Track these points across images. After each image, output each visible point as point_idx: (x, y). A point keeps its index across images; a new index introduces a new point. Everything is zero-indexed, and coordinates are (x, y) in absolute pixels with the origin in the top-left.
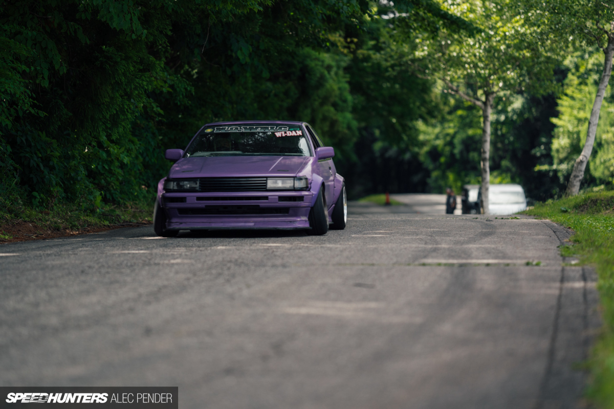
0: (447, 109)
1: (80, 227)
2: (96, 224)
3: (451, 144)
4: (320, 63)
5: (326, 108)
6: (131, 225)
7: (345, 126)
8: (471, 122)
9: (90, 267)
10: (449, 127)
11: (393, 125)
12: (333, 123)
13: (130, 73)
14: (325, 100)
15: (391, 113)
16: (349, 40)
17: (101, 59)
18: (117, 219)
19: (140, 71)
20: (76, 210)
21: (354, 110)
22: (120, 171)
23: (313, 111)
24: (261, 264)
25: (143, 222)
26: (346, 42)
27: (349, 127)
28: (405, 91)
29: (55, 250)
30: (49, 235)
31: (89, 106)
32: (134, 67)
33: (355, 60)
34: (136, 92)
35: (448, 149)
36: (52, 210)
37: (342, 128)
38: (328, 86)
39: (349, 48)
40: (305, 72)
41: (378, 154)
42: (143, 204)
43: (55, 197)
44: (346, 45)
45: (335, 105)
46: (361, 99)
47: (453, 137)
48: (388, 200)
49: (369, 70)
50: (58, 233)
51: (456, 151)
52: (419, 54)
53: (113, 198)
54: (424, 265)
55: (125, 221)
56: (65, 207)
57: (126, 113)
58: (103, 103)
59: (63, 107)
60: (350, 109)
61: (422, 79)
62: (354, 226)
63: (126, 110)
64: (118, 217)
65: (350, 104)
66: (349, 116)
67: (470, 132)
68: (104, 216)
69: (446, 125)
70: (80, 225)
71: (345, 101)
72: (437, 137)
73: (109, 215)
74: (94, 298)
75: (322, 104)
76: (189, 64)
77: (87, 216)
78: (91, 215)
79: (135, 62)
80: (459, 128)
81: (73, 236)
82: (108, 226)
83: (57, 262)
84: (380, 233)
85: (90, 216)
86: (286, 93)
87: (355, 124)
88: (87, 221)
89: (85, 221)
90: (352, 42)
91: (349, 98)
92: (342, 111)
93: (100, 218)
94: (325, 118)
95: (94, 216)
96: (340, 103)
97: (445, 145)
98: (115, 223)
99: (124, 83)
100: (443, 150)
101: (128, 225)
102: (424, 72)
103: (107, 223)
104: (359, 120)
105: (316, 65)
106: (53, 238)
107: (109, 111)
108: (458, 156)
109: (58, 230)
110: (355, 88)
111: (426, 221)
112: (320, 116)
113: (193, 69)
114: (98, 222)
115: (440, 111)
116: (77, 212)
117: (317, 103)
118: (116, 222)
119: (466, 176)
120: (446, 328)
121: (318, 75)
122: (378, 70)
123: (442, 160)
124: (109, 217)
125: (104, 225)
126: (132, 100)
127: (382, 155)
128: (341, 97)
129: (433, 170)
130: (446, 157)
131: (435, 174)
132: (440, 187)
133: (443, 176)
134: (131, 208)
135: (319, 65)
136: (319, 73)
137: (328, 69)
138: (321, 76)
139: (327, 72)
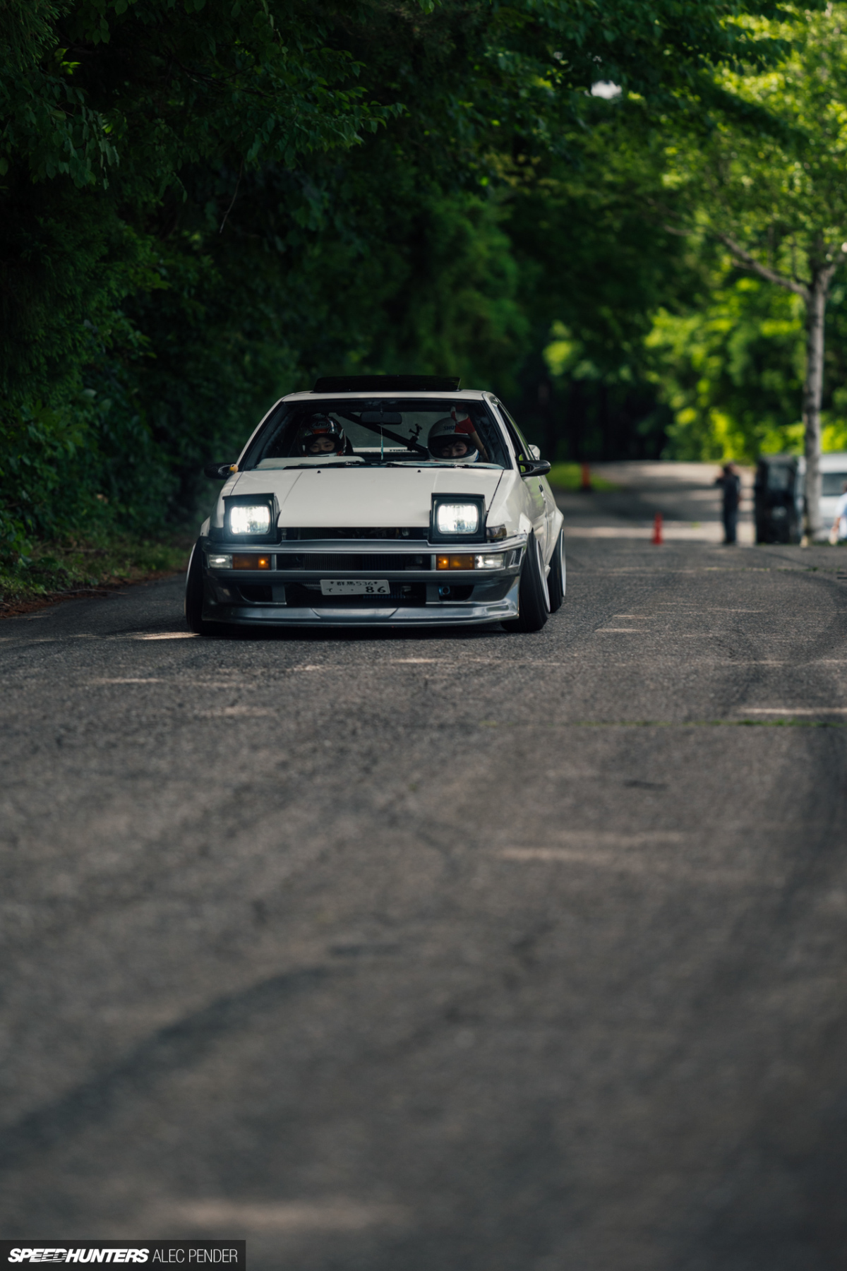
0: (716, 278)
2: (20, 593)
3: (722, 351)
5: (465, 294)
6: (89, 593)
7: (502, 328)
8: (768, 306)
10: (720, 317)
11: (602, 319)
12: (479, 325)
14: (462, 280)
15: (600, 298)
16: (521, 158)
17: (34, 243)
18: (60, 579)
19: (102, 258)
21: (521, 295)
23: (440, 305)
26: (516, 163)
27: (510, 333)
34: (95, 304)
35: (715, 363)
37: (496, 332)
38: (471, 252)
39: (521, 175)
40: (424, 224)
41: (557, 370)
42: (99, 535)
44: (515, 169)
45: (482, 286)
46: (536, 269)
47: (727, 337)
48: (585, 477)
51: (735, 368)
52: (670, 179)
53: (39, 524)
55: (77, 584)
57: (79, 349)
58: (34, 341)
60: (513, 291)
63: (77, 344)
64: (62, 575)
65: (513, 281)
66: (509, 305)
67: (768, 328)
68: (34, 572)
69: (713, 312)
71: (501, 274)
72: (692, 339)
73: (44, 571)
75: (457, 288)
77: (0, 573)
78: (7, 571)
80: (742, 318)
82: (45, 596)
85: (4, 575)
86: (387, 273)
90: (527, 163)
91: (510, 266)
92: (497, 295)
93: (25, 579)
94: (462, 317)
95: (13, 574)
96: (492, 279)
97: (710, 355)
98: (58, 589)
101: (85, 594)
103: (40, 589)
108: (738, 380)
112: (453, 312)
114: (22, 588)
117: (447, 289)
118: (60, 586)
119: (756, 421)
121: (452, 232)
122: (576, 213)
123: (703, 386)
124: (44, 575)
125: (36, 595)
126: (87, 323)
127: (568, 374)
128: (492, 266)
129: (683, 408)
130: (712, 381)
131: (687, 417)
132: (698, 446)
133: (704, 421)
134: (78, 545)
135: (454, 210)
136: (453, 226)
137: (473, 216)
138: (458, 233)
139: (469, 224)
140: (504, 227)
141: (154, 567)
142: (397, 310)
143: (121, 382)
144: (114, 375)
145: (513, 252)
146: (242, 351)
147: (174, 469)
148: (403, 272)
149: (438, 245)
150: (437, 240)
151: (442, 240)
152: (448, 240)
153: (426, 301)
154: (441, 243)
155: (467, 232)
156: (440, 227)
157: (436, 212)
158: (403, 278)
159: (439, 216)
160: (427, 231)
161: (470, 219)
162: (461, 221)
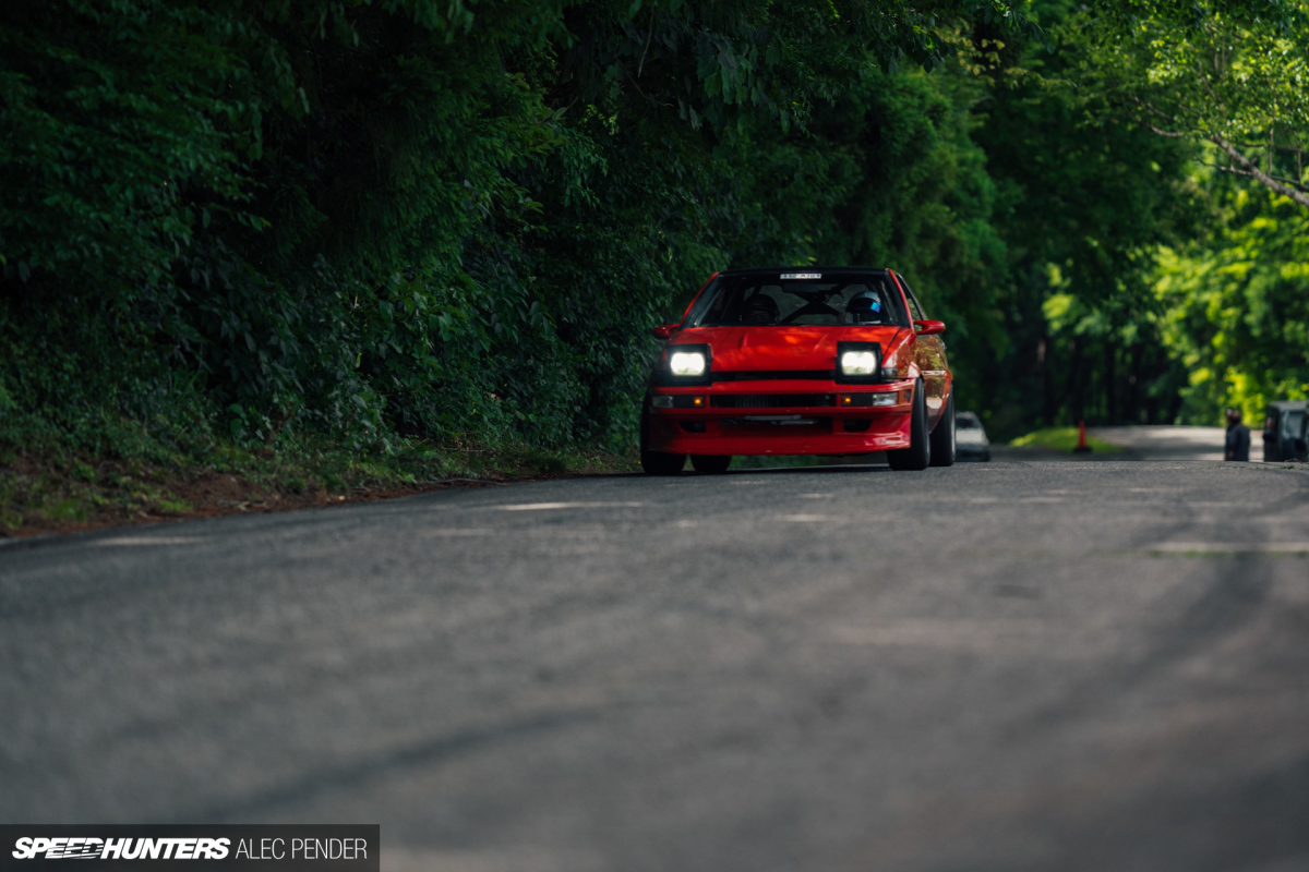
0: (1228, 215)
1: (346, 485)
2: (385, 480)
3: (1238, 300)
4: (916, 101)
5: (931, 207)
6: (466, 484)
7: (976, 252)
8: (1288, 246)
9: (391, 562)
10: (1234, 260)
11: (1092, 252)
12: (948, 247)
13: (462, 121)
14: (927, 189)
15: (1089, 225)
16: (985, 44)
17: (395, 86)
18: (433, 470)
19: (486, 114)
20: (336, 448)
21: (997, 218)
22: (434, 361)
23: (899, 216)
24: (784, 554)
25: (494, 477)
26: (979, 48)
27: (986, 257)
28: (1122, 168)
29: (300, 530)
30: (277, 503)
31: (368, 196)
32: (471, 106)
33: (1000, 91)
34: (476, 165)
35: (1231, 314)
36: (280, 447)
37: (969, 256)
38: (934, 155)
39: (984, 62)
40: (878, 121)
41: (1057, 326)
42: (492, 438)
43: (287, 419)
44: (979, 55)
45: (951, 201)
46: (1016, 191)
47: (1245, 282)
48: (1082, 438)
49: (1033, 116)
50: (296, 496)
51: (1253, 319)
52: (1156, 75)
53: (420, 422)
54: (1157, 555)
55: (450, 475)
56: (308, 440)
57: (456, 211)
58: (401, 191)
59: (307, 201)
60: (989, 212)
61: (1163, 139)
62: (997, 482)
63: (453, 205)
64: (436, 465)
65: (989, 199)
66: (983, 226)
67: (1287, 271)
68: (404, 461)
69: (1227, 254)
70: (348, 481)
71: (976, 192)
72: (1205, 286)
73: (415, 459)
74: (415, 618)
75: (920, 199)
76: (597, 102)
77: (363, 460)
78: (372, 459)
79: (475, 95)
80: (1258, 261)
81: (335, 504)
82: (413, 485)
83: (312, 551)
84: (1059, 495)
85: (369, 462)
86: (834, 173)
87: (999, 247)
88: (363, 472)
89: (359, 472)
90: (992, 48)
91: (987, 184)
92: (968, 216)
93: (392, 467)
94: (927, 234)
95: (378, 461)
96: (964, 196)
97: (1225, 305)
98: (429, 479)
99: (449, 145)
100: (1218, 316)
101: (458, 483)
102: (1171, 122)
103: (410, 477)
104: (1011, 240)
105: (907, 106)
106: (286, 509)
107: (416, 211)
108: (1256, 331)
109: (297, 491)
110: (1002, 162)
111: (1169, 472)
112: (916, 227)
113: (608, 116)
114: (388, 475)
115: (1209, 221)
116: (338, 454)
117: (907, 198)
118: (431, 476)
119: (1277, 379)
120: (1197, 667)
122: (1056, 120)
123: (1218, 340)
124: (415, 463)
125: (404, 483)
126: (467, 183)
127: (1067, 329)
128: (965, 181)
129: (1197, 366)
130: (1228, 332)
131: (1200, 376)
132: (1214, 409)
133: (1220, 382)
134: (464, 446)
135: (913, 107)
136: (912, 124)
137: (935, 114)
138: (918, 132)
139: (930, 122)
140: (976, 136)
141: (547, 467)
142: (849, 216)
143: (515, 265)
144: (507, 257)
145: (989, 168)
146: (663, 247)
147: (584, 375)
148: (855, 174)
149: (895, 145)
150: (893, 139)
151: (898, 138)
152: (906, 140)
153: (881, 208)
154: (897, 142)
155: (928, 132)
156: (896, 124)
157: (893, 108)
158: (856, 182)
159: (896, 112)
160: (883, 130)
161: (932, 118)
162: (921, 120)
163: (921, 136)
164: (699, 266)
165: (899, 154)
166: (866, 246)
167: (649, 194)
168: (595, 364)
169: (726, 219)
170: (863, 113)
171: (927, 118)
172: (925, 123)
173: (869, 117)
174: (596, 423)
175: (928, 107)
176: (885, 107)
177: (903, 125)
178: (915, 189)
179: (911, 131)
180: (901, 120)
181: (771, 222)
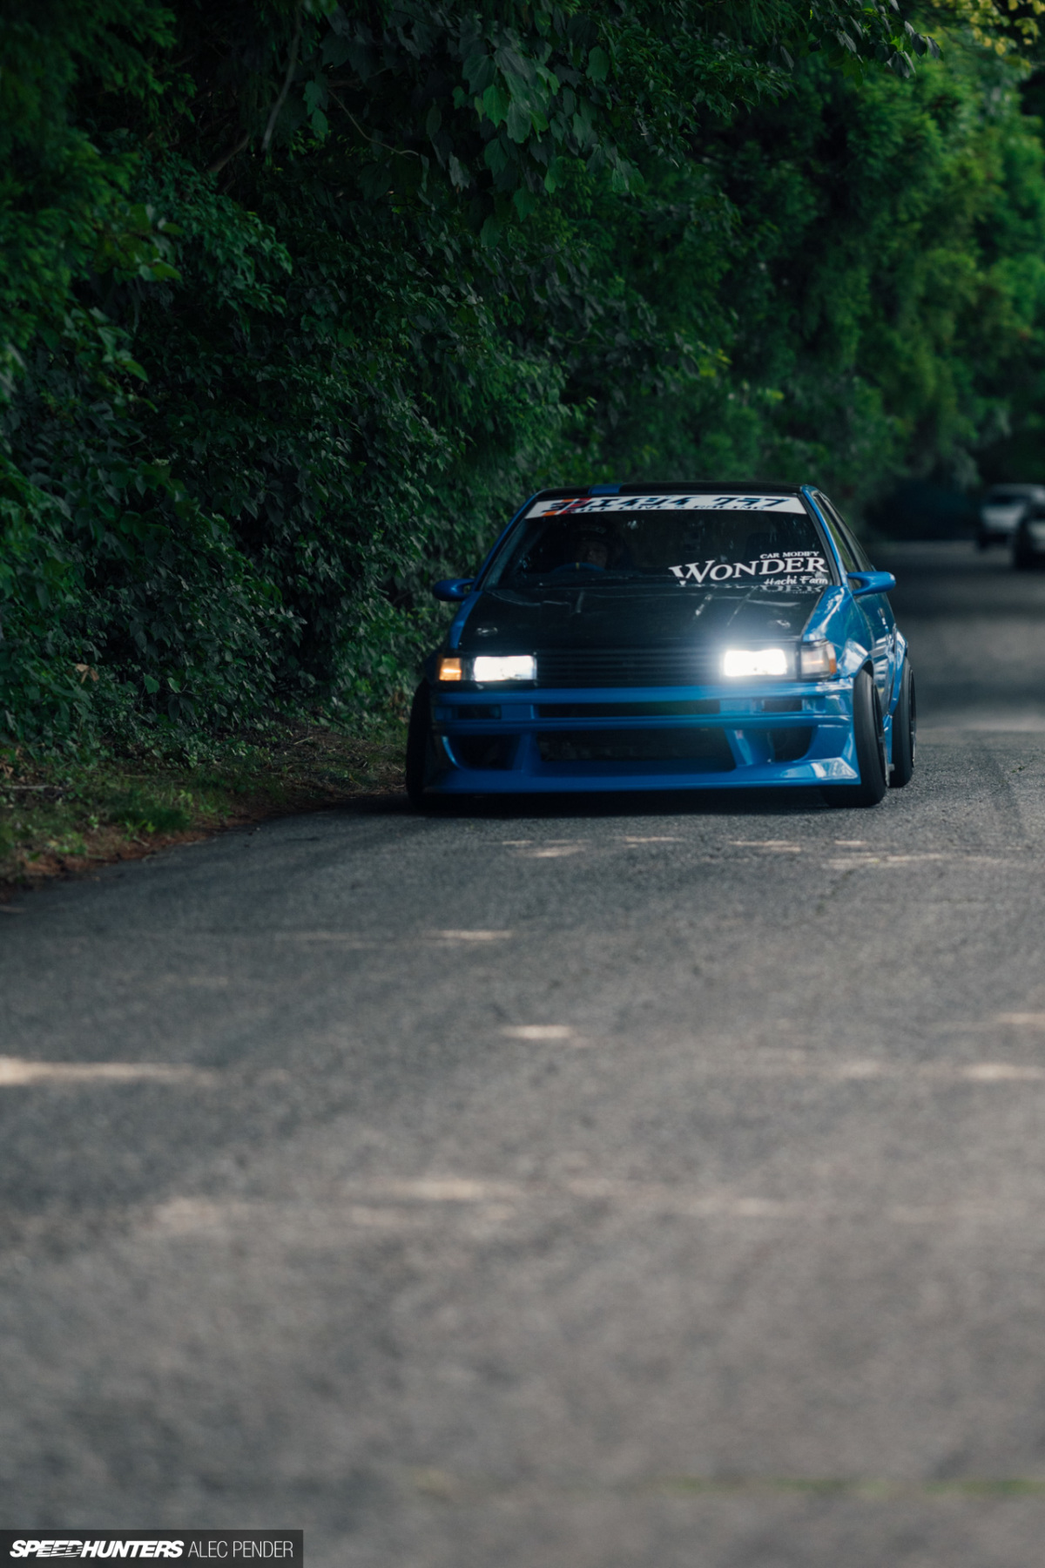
135: (904, 98)
136: (899, 127)
137: (940, 110)
138: (908, 140)
139: (931, 125)
148: (807, 208)
149: (871, 161)
150: (869, 153)
151: (875, 150)
152: (891, 152)
153: (851, 260)
154: (875, 156)
155: (926, 140)
156: (873, 127)
157: (869, 100)
158: (804, 219)
159: (874, 107)
160: (851, 136)
161: (935, 116)
162: (916, 120)
163: (914, 144)
164: (512, 391)
165: (877, 176)
166: (826, 324)
167: (388, 297)
168: (312, 579)
169: (562, 307)
170: (819, 108)
171: (927, 116)
172: (922, 126)
173: (828, 114)
174: (311, 678)
175: (928, 96)
176: (854, 98)
177: (884, 128)
178: (917, 226)
179: (900, 140)
180: (881, 121)
181: (643, 311)
